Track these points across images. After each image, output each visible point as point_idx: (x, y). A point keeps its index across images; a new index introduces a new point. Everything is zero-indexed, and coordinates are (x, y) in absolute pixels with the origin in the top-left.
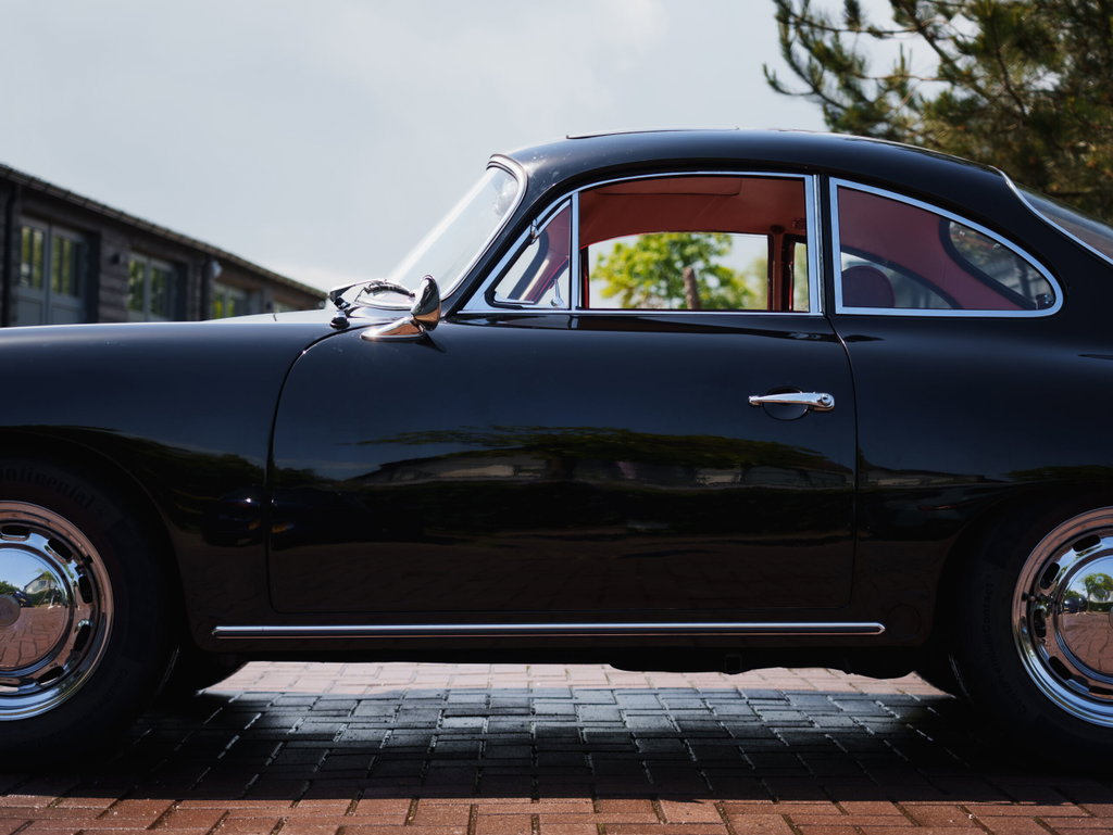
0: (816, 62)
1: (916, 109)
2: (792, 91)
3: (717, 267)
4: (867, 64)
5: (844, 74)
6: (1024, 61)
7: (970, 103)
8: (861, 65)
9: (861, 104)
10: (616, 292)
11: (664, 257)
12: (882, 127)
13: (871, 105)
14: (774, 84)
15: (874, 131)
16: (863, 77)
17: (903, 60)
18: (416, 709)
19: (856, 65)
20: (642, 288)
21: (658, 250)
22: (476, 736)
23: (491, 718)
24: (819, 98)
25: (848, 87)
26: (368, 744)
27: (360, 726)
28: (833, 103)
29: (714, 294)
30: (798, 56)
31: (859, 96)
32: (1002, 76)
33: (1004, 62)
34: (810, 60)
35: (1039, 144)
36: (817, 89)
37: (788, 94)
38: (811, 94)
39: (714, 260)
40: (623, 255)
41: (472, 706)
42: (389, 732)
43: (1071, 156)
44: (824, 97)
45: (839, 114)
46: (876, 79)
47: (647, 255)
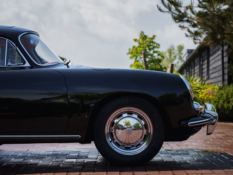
0: (169, 3)
1: (195, 15)
2: (164, 11)
3: (157, 51)
4: (182, 3)
5: (176, 6)
6: (218, 3)
7: (206, 13)
8: (180, 4)
9: (181, 14)
10: (133, 57)
11: (144, 49)
12: (186, 19)
13: (183, 14)
14: (160, 10)
15: (184, 20)
16: (181, 7)
17: (192, 3)
18: (60, 157)
19: (179, 3)
20: (139, 56)
21: (143, 47)
22: (72, 164)
23: (77, 159)
24: (171, 12)
25: (177, 10)
26: (45, 166)
27: (46, 161)
28: (174, 13)
29: (156, 58)
30: (165, 3)
31: (180, 12)
32: (213, 7)
33: (213, 4)
34: (168, 3)
35: (221, 22)
36: (170, 10)
37: (163, 12)
38: (169, 11)
39: (156, 49)
40: (135, 49)
41: (74, 156)
42: (52, 163)
43: (228, 25)
44: (172, 12)
45: (175, 16)
46: (184, 7)
47: (140, 49)
